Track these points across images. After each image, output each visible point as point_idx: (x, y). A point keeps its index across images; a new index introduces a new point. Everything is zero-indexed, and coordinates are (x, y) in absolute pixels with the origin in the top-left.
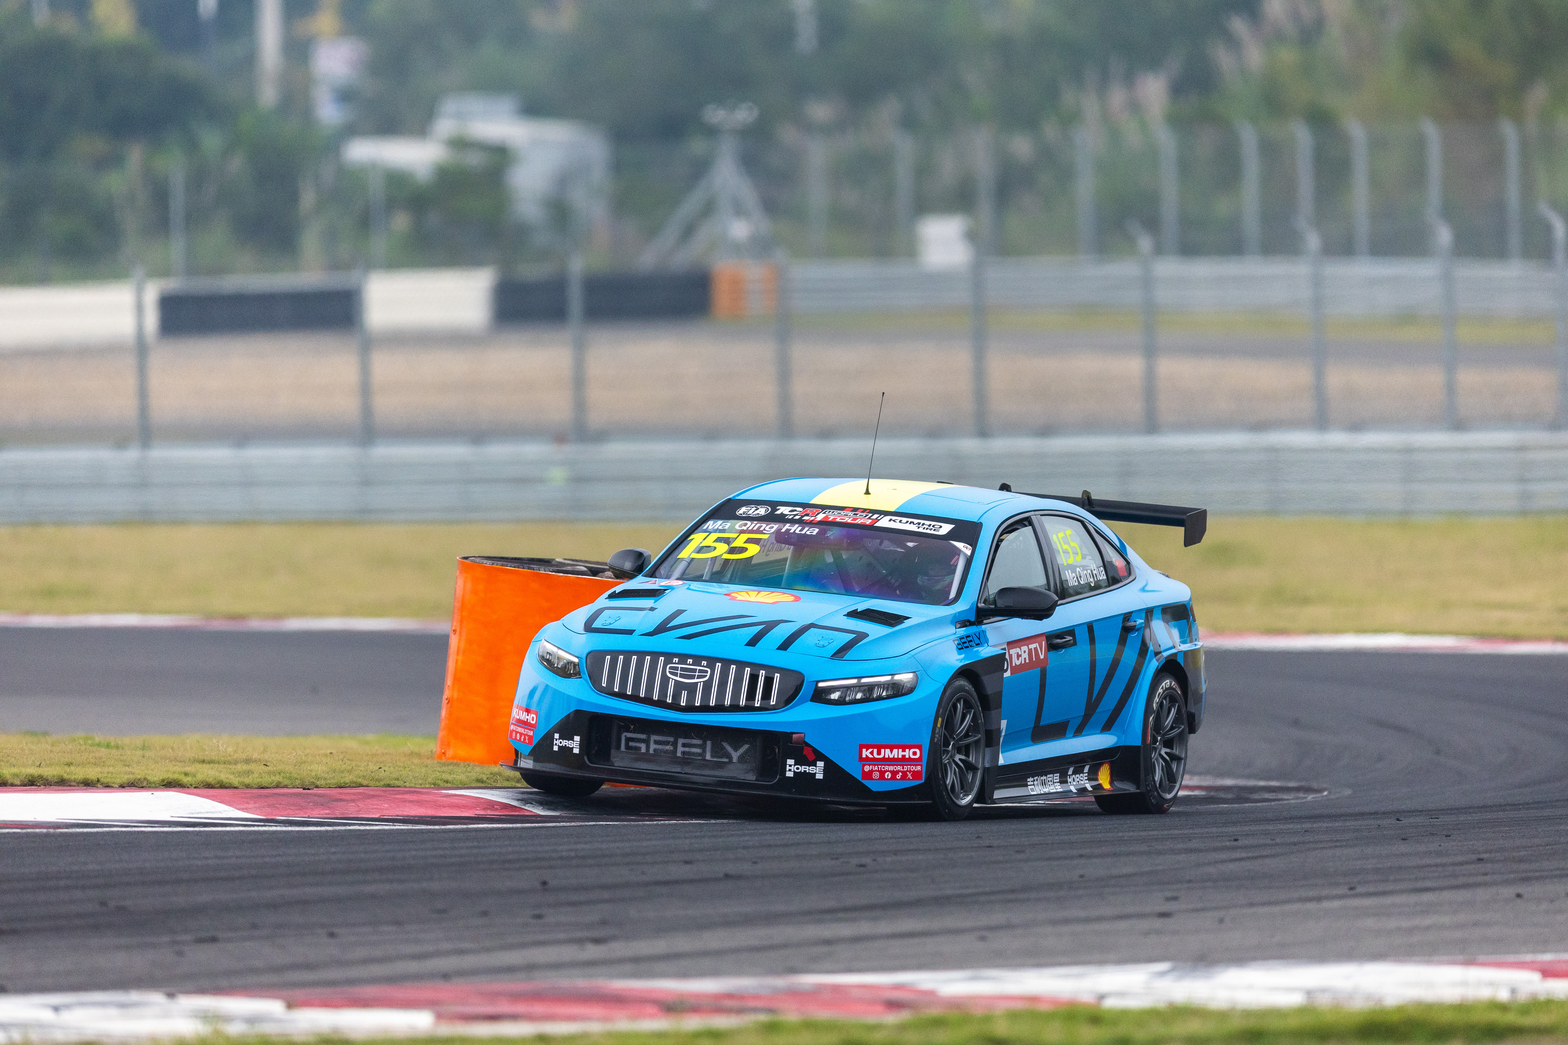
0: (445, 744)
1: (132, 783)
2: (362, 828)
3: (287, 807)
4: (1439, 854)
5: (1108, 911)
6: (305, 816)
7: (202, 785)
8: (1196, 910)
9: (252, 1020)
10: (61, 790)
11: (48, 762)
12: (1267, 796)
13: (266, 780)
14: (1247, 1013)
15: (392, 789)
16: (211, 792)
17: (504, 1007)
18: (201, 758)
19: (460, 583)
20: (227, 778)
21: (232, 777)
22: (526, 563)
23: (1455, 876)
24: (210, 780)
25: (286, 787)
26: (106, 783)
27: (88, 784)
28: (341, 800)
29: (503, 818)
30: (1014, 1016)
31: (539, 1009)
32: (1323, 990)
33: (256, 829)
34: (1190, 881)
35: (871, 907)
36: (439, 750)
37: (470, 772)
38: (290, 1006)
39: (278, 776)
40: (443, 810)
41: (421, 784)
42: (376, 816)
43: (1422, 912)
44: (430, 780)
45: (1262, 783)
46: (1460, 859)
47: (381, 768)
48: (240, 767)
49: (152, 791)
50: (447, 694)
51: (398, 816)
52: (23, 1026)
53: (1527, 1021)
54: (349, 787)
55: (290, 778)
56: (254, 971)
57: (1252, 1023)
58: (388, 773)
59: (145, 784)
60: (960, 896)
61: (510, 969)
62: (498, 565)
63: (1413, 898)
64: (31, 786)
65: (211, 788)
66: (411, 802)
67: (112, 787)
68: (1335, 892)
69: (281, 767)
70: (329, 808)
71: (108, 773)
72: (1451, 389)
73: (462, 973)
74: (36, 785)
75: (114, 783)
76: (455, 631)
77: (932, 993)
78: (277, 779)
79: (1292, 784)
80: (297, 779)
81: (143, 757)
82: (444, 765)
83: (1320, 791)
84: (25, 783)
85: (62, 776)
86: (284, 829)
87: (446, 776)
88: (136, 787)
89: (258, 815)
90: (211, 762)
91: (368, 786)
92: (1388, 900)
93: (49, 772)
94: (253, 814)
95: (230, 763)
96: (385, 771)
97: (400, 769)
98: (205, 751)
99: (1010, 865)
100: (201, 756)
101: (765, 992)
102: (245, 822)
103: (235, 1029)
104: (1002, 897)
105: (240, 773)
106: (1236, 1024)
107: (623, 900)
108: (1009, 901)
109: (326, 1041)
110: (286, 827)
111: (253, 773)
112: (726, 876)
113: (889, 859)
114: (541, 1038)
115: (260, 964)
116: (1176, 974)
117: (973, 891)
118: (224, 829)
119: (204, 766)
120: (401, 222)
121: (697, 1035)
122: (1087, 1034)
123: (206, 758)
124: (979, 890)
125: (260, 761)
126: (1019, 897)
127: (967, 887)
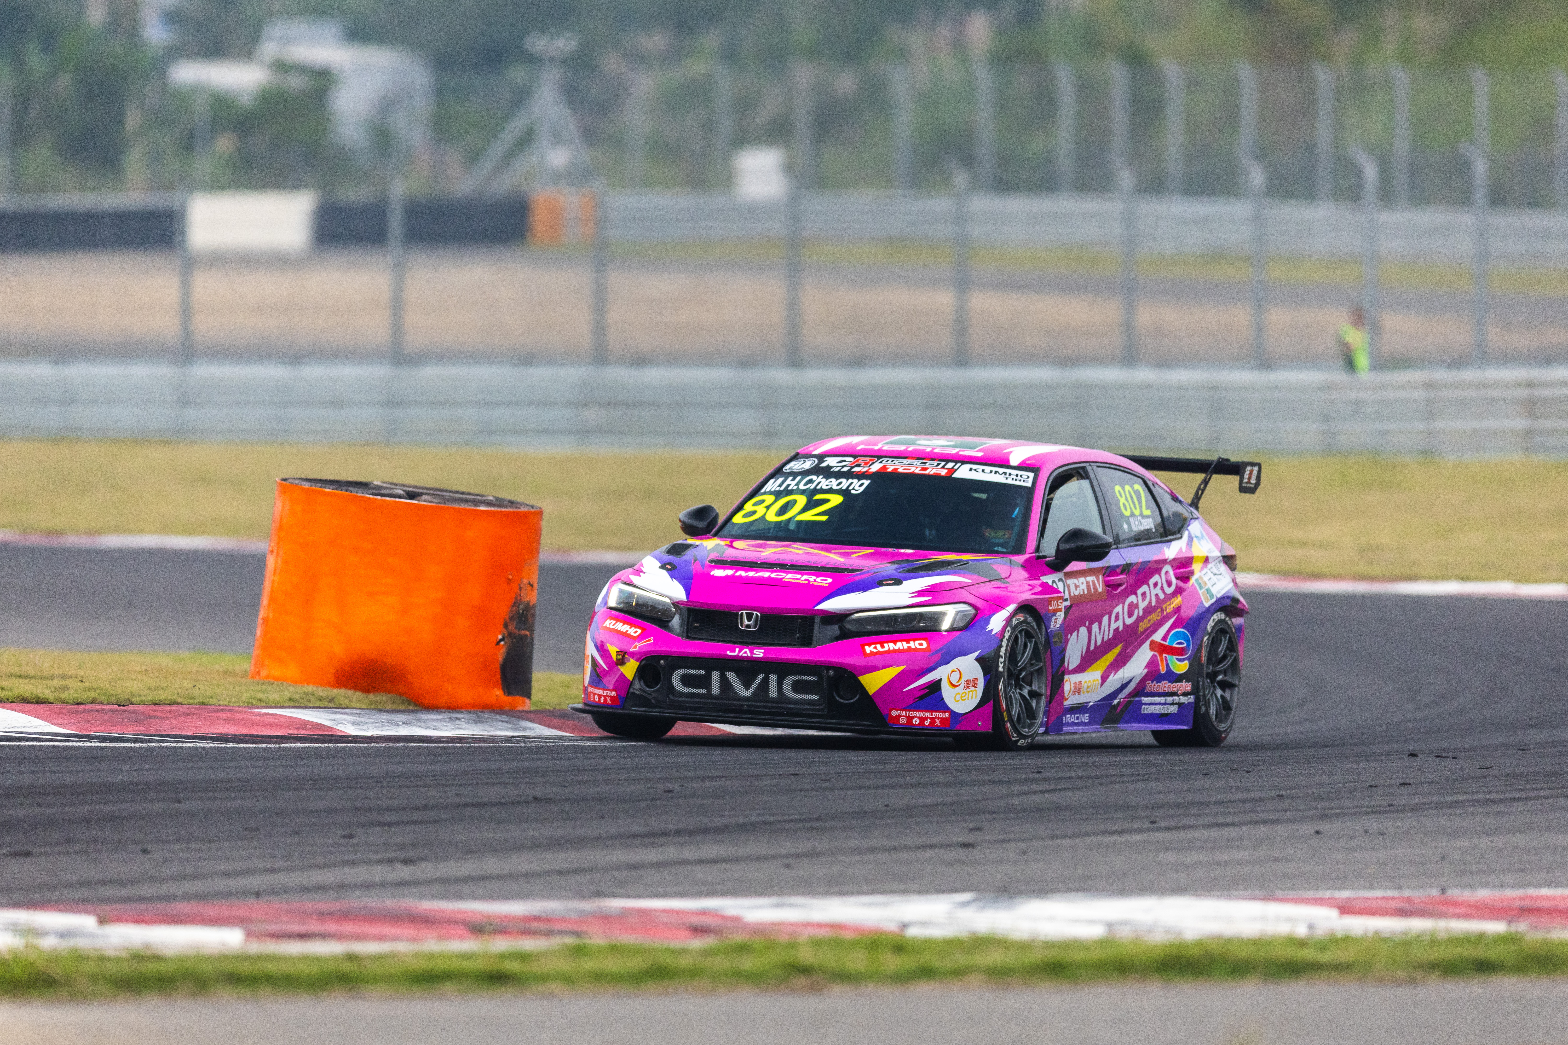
0: (259, 663)
2: (175, 745)
3: (103, 723)
4: (1239, 789)
5: (910, 841)
6: (119, 732)
7: (18, 700)
8: (999, 841)
9: (63, 935)
13: (83, 696)
14: (1049, 945)
15: (207, 707)
16: (28, 706)
17: (316, 927)
18: (18, 673)
19: (279, 504)
20: (43, 693)
21: (48, 692)
22: (344, 486)
23: (1255, 811)
24: (27, 695)
25: (101, 703)
28: (156, 717)
29: (315, 738)
30: (818, 943)
31: (348, 928)
32: (1124, 923)
33: (71, 744)
34: (994, 812)
35: (678, 833)
36: (253, 668)
37: (283, 691)
38: (102, 921)
39: (93, 693)
40: (256, 728)
41: (235, 703)
42: (190, 734)
43: (1221, 847)
44: (244, 698)
46: (1259, 795)
47: (195, 686)
48: (56, 683)
50: (262, 614)
51: (211, 734)
53: (1326, 957)
54: (164, 704)
55: (105, 694)
56: (70, 886)
57: (1054, 955)
58: (203, 691)
60: (765, 823)
61: (320, 888)
62: (316, 487)
63: (1214, 833)
65: (27, 703)
66: (225, 720)
68: (1135, 825)
69: (96, 683)
70: (144, 725)
72: (1259, 328)
73: (273, 892)
76: (272, 552)
77: (737, 919)
78: (92, 695)
80: (112, 695)
82: (257, 684)
86: (99, 744)
87: (259, 695)
89: (73, 730)
90: (27, 677)
91: (182, 704)
92: (1189, 835)
94: (68, 729)
95: (46, 679)
96: (199, 689)
97: (213, 688)
98: (21, 666)
99: (816, 793)
100: (17, 671)
101: (572, 915)
102: (60, 737)
103: (48, 943)
104: (808, 825)
105: (56, 688)
106: (1038, 956)
107: (433, 821)
108: (815, 829)
109: (139, 957)
110: (101, 742)
111: (69, 689)
112: (535, 799)
113: (696, 785)
114: (351, 957)
115: (73, 878)
116: (979, 904)
117: (779, 818)
118: (39, 744)
119: (21, 680)
120: (225, 144)
121: (504, 957)
122: (892, 962)
123: (23, 673)
124: (785, 818)
125: (76, 677)
126: (825, 824)
127: (773, 815)
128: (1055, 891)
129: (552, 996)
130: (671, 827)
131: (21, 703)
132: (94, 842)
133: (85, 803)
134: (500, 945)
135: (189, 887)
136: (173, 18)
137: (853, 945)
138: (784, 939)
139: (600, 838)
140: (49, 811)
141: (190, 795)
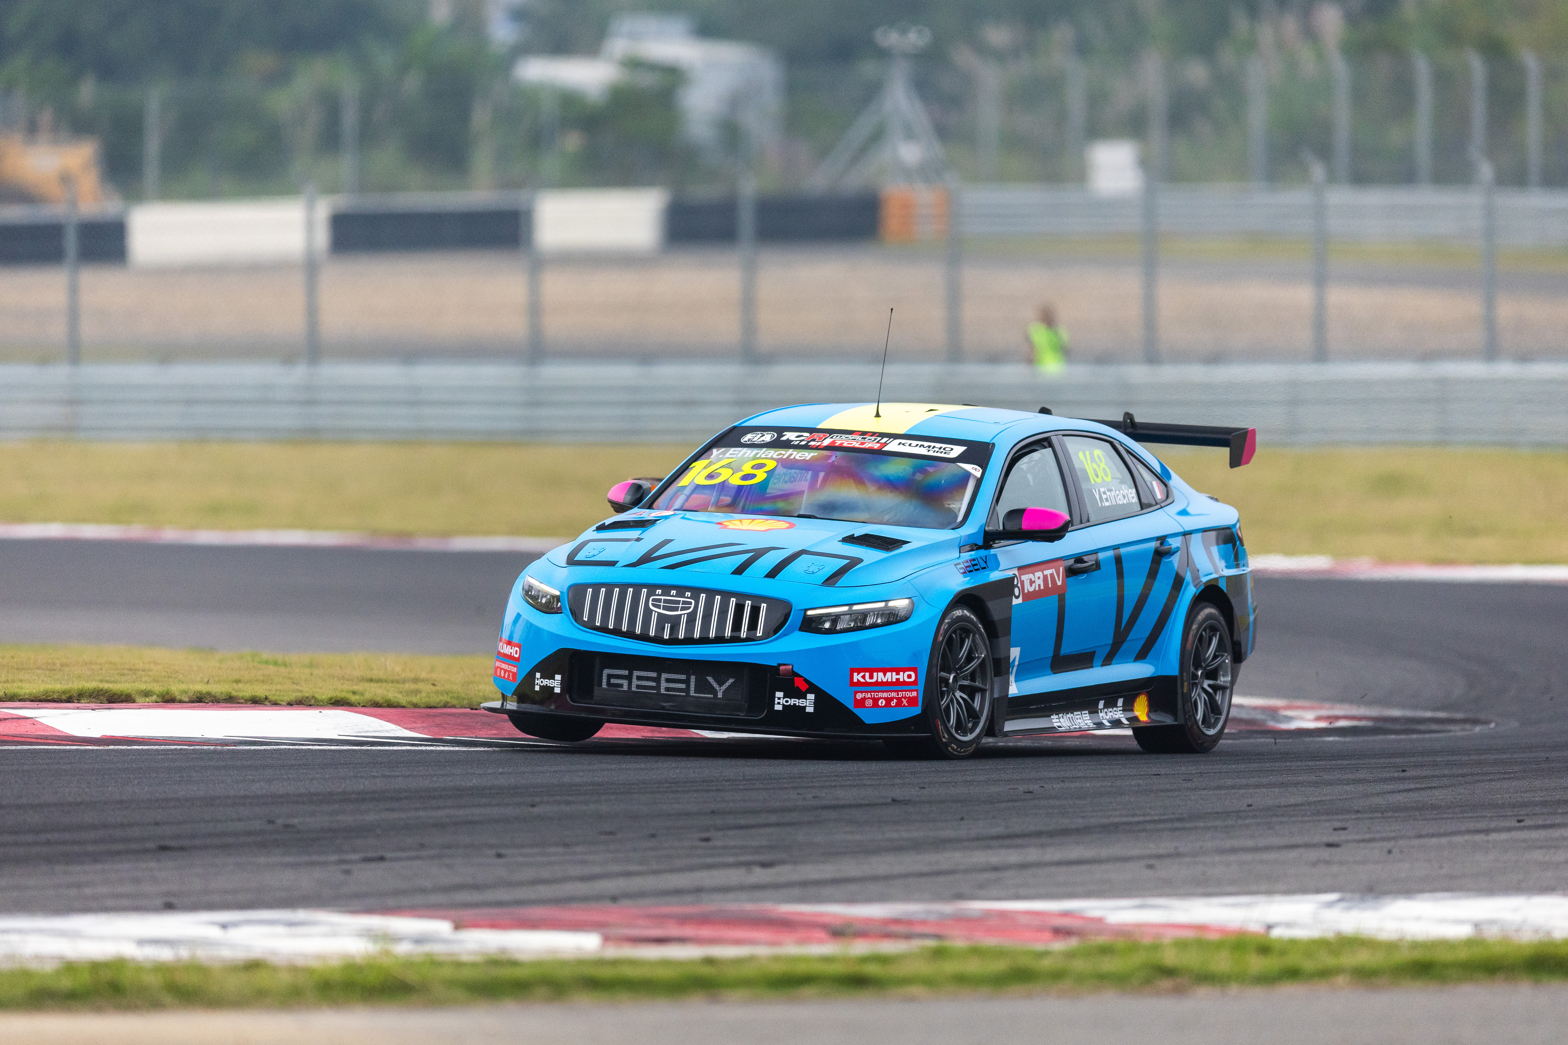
1: (300, 701)
3: (455, 727)
5: (1274, 841)
6: (472, 736)
7: (369, 704)
8: (1363, 841)
9: (419, 940)
10: (228, 707)
11: (216, 679)
12: (1434, 727)
13: (435, 699)
14: (1415, 945)
16: (378, 710)
17: (672, 930)
18: (369, 676)
20: (394, 697)
21: (400, 696)
24: (378, 699)
25: (454, 707)
26: (274, 701)
27: (256, 702)
30: (1182, 945)
31: (705, 932)
32: (1492, 922)
33: (423, 748)
34: (1358, 812)
35: (1039, 834)
38: (458, 927)
39: (445, 696)
40: (611, 731)
45: (1429, 714)
48: (408, 686)
49: (320, 709)
52: (191, 943)
55: (458, 698)
56: (423, 891)
57: (1418, 955)
59: (312, 702)
60: (1125, 823)
61: (678, 892)
64: (199, 702)
65: (379, 707)
67: (281, 705)
68: (1502, 824)
69: (448, 687)
70: (497, 729)
71: (276, 690)
73: (629, 896)
74: (204, 702)
75: (281, 701)
77: (1100, 920)
78: (445, 698)
79: (1459, 715)
80: (465, 699)
81: (311, 674)
83: (1486, 722)
84: (193, 699)
85: (230, 693)
86: (451, 749)
88: (304, 705)
89: (426, 734)
90: (379, 681)
92: (1556, 833)
93: (217, 689)
94: (420, 733)
95: (398, 682)
98: (372, 669)
99: (1177, 793)
100: (369, 675)
101: (933, 918)
102: (413, 741)
103: (403, 949)
104: (1169, 825)
105: (408, 692)
106: (1404, 956)
107: (790, 824)
108: (1177, 829)
109: (494, 962)
110: (453, 746)
111: (420, 692)
112: (894, 800)
113: (1057, 786)
114: (709, 961)
115: (428, 884)
116: (1343, 904)
117: (1141, 819)
118: (391, 748)
119: (372, 684)
120: (573, 142)
121: (865, 960)
122: (1256, 964)
123: (374, 677)
124: (1148, 818)
125: (428, 680)
126: (1187, 825)
127: (1134, 815)
128: (1422, 891)
129: (912, 999)
130: (1032, 828)
131: (374, 707)
132: (449, 847)
133: (439, 808)
134: (860, 948)
135: (544, 891)
136: (519, 15)
137: (1218, 946)
138: (1147, 941)
139: (959, 840)
140: (403, 815)
141: (546, 799)
